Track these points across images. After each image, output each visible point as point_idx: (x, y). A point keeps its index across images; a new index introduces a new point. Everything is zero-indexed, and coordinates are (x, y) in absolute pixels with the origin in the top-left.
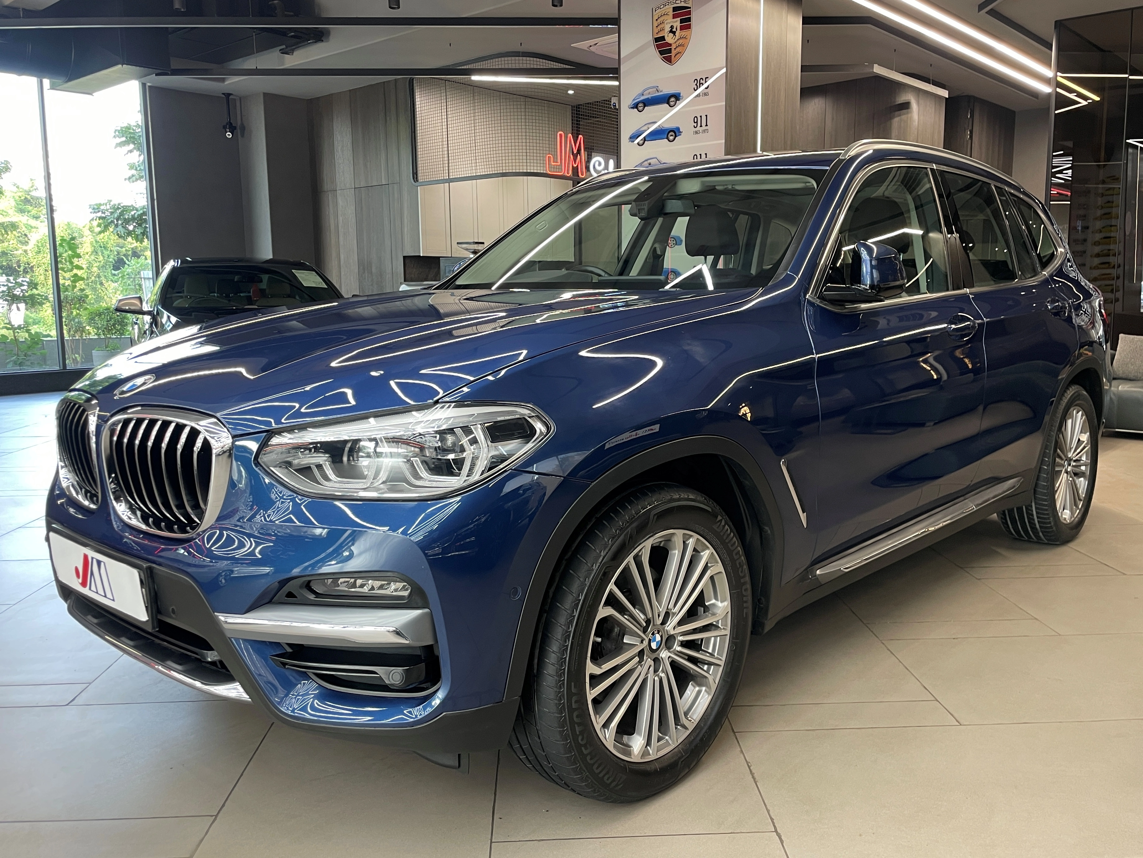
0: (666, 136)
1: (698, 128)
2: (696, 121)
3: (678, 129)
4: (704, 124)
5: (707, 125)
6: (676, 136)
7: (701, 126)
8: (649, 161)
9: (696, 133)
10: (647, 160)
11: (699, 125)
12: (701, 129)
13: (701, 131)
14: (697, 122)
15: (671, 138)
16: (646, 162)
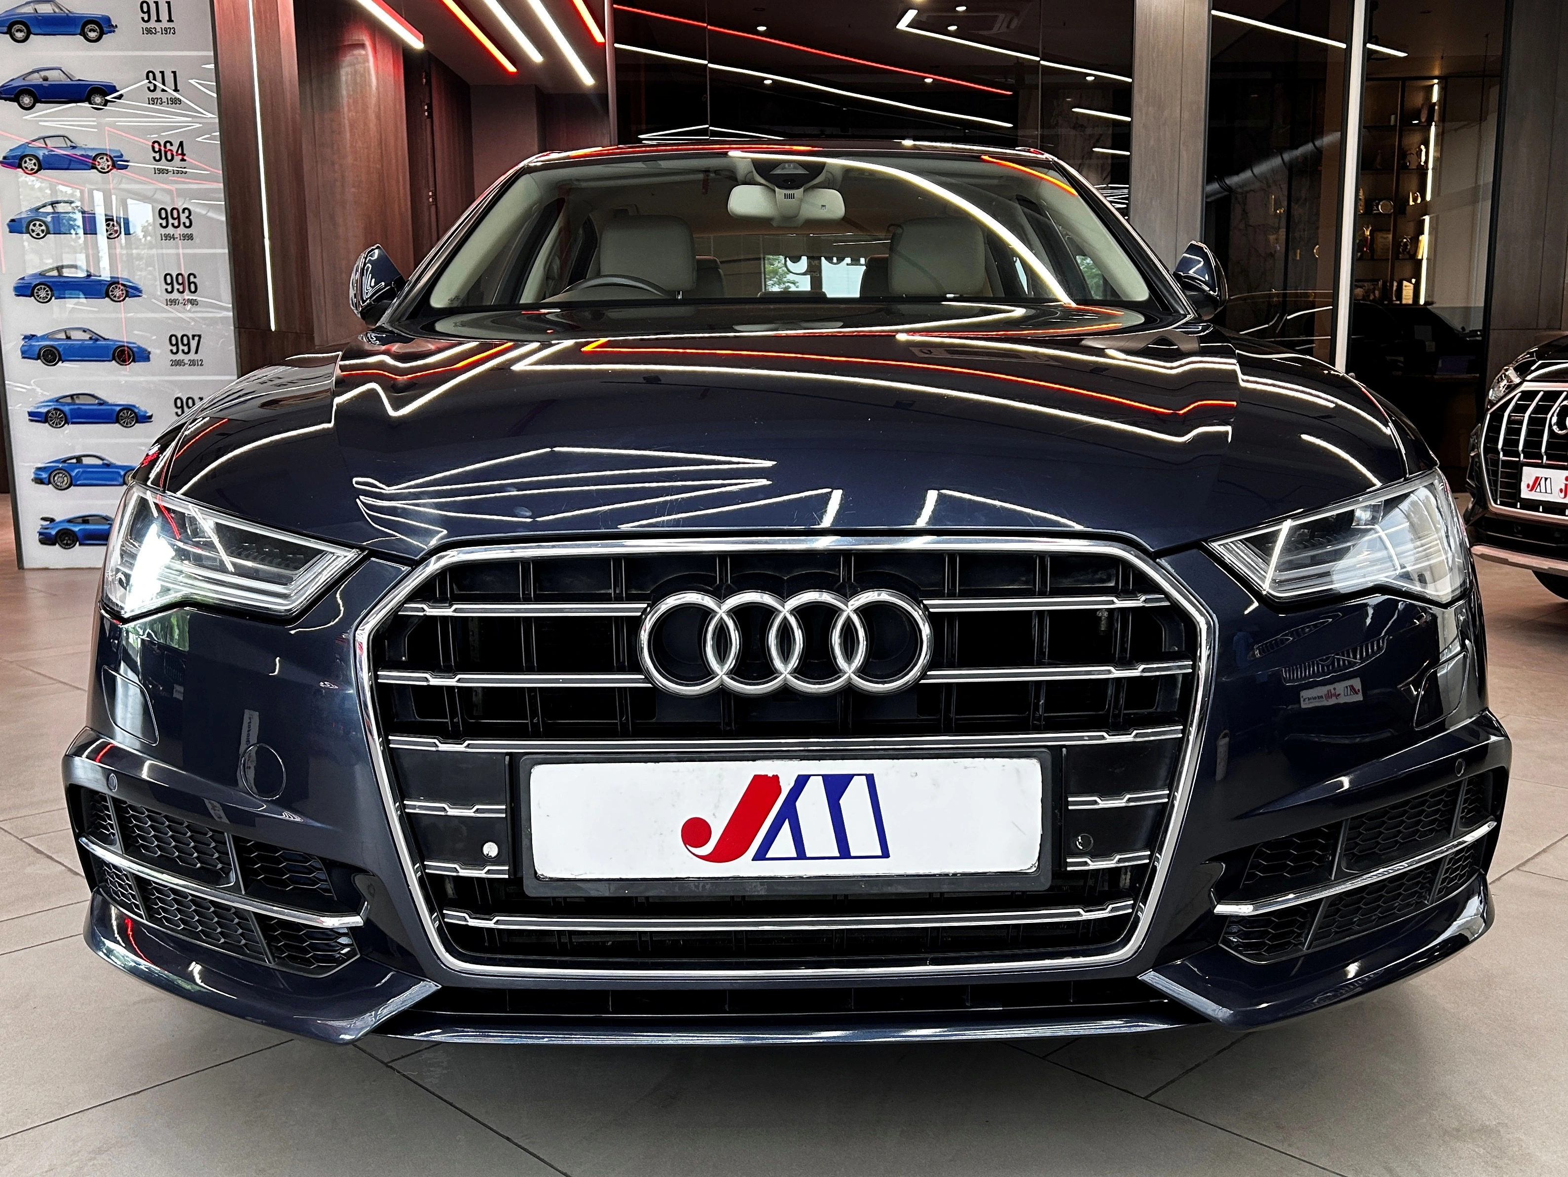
0: (79, 31)
1: (152, 24)
2: (145, 9)
3: (108, 20)
4: (164, 16)
5: (170, 20)
6: (102, 34)
7: (158, 20)
8: (43, 74)
9: (149, 31)
10: (38, 71)
11: (154, 17)
12: (158, 26)
13: (159, 30)
14: (148, 12)
15: (92, 35)
16: (36, 75)
